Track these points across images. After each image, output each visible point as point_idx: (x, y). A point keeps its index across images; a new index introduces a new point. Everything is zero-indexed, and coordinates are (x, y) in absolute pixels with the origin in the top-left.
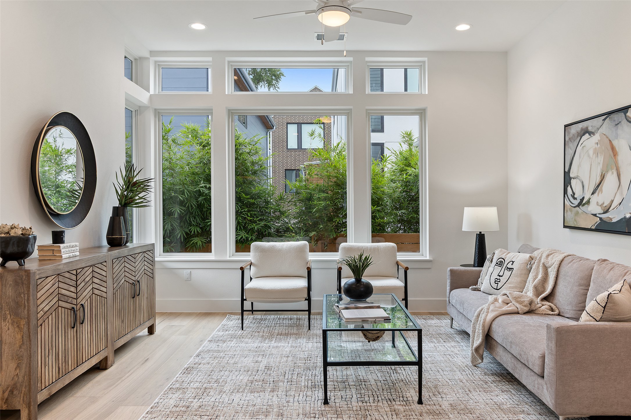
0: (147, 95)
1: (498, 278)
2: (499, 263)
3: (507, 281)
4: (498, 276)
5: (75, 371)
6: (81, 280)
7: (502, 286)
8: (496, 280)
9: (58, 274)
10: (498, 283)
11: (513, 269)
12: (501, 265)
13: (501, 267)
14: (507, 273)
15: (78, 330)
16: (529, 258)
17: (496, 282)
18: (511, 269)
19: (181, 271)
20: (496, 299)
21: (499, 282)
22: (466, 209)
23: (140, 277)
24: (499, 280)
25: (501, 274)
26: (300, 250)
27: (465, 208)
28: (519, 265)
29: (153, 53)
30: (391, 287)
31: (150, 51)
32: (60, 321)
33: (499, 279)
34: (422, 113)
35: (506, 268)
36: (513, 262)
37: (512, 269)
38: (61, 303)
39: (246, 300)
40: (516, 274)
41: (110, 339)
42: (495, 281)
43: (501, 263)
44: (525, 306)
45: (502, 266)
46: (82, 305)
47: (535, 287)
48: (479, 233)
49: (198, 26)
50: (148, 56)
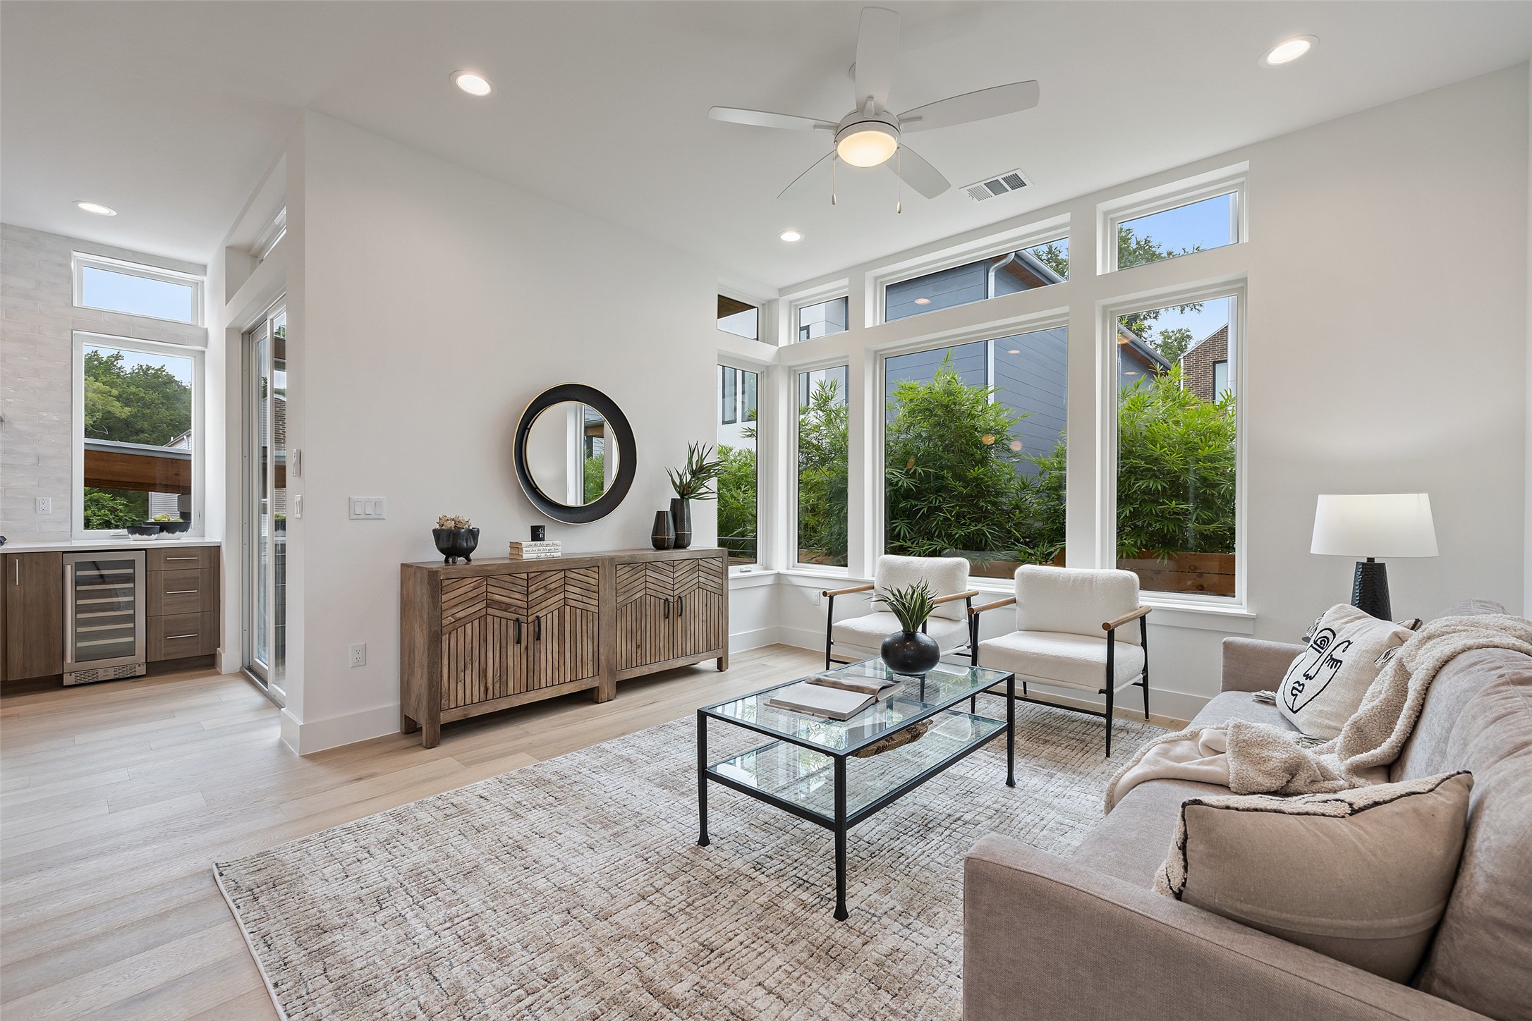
0: (773, 349)
1: (1302, 680)
2: (1319, 642)
3: (1318, 694)
4: (1304, 675)
5: (522, 696)
6: (537, 587)
7: (1304, 706)
8: (1296, 685)
9: (488, 576)
10: (1296, 695)
11: (1341, 662)
12: (1322, 648)
13: (1320, 652)
14: (1327, 672)
15: (531, 646)
16: (1391, 639)
17: (1295, 692)
18: (1335, 662)
19: (809, 590)
20: (1198, 734)
21: (1300, 692)
22: (1323, 500)
23: (688, 591)
24: (1300, 688)
25: (1311, 673)
26: (951, 573)
27: (1320, 496)
28: (1357, 653)
29: (783, 291)
30: (1080, 660)
31: (780, 290)
32: (489, 632)
33: (1303, 685)
34: (1238, 288)
35: (1329, 657)
36: (1350, 643)
37: (1339, 664)
38: (490, 611)
39: (832, 643)
40: (1345, 680)
41: (604, 665)
42: (1294, 688)
43: (1325, 642)
44: (1268, 774)
45: (1322, 651)
46: (537, 617)
47: (1358, 728)
48: (1365, 561)
49: (791, 236)
50: (776, 296)
